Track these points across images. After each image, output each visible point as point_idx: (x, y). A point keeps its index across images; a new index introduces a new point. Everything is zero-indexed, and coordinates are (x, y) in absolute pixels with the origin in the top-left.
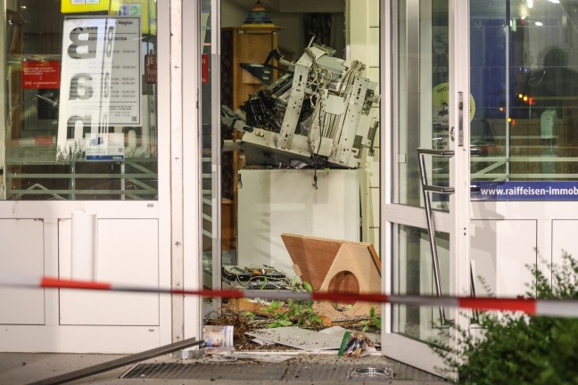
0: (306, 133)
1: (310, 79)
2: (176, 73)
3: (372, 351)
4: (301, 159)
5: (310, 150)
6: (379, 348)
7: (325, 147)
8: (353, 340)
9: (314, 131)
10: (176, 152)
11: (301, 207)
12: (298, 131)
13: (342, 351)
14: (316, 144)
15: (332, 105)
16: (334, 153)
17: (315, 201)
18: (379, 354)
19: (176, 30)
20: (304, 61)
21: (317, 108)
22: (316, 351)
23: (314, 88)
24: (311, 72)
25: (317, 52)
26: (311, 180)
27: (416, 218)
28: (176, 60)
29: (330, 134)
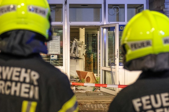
1: (76, 44)
2: (66, 45)
3: (98, 90)
4: (74, 57)
5: (76, 56)
6: (100, 90)
8: (95, 89)
9: (76, 53)
10: (66, 58)
11: (74, 65)
12: (74, 53)
13: (93, 90)
14: (77, 55)
16: (79, 56)
17: (77, 64)
18: (99, 91)
19: (66, 38)
20: (74, 41)
21: (77, 49)
22: (89, 90)
23: (76, 46)
24: (76, 43)
25: (76, 40)
26: (76, 61)
28: (66, 43)
29: (79, 54)
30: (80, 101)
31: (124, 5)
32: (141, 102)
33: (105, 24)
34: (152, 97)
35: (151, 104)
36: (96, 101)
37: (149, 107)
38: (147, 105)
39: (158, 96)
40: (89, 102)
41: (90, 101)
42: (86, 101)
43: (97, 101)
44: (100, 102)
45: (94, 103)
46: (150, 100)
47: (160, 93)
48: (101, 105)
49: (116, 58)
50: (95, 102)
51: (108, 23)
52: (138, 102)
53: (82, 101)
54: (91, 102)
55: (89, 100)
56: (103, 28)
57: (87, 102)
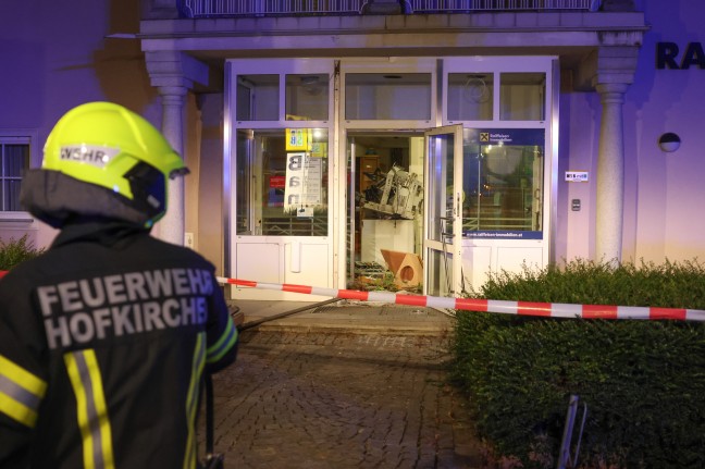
0: (391, 204)
1: (394, 181)
2: (336, 182)
4: (389, 215)
5: (393, 211)
7: (400, 210)
9: (395, 203)
11: (389, 236)
12: (388, 203)
14: (396, 209)
15: (403, 192)
16: (403, 213)
17: (395, 233)
19: (336, 164)
20: (391, 173)
21: (396, 193)
23: (395, 185)
24: (394, 178)
25: (397, 169)
26: (394, 224)
27: (439, 246)
28: (336, 177)
29: (402, 205)
30: (350, 327)
31: (492, 74)
32: (57, 294)
33: (439, 125)
34: (84, 285)
35: (81, 299)
36: (392, 328)
37: (78, 305)
38: (73, 301)
39: (97, 282)
40: (375, 330)
41: (377, 327)
42: (366, 327)
43: (395, 328)
44: (402, 331)
45: (385, 333)
46: (79, 290)
47: (102, 275)
48: (403, 339)
49: (455, 216)
50: (391, 330)
51: (448, 123)
52: (50, 294)
53: (356, 327)
54: (380, 331)
55: (374, 325)
56: (434, 137)
57: (369, 330)
